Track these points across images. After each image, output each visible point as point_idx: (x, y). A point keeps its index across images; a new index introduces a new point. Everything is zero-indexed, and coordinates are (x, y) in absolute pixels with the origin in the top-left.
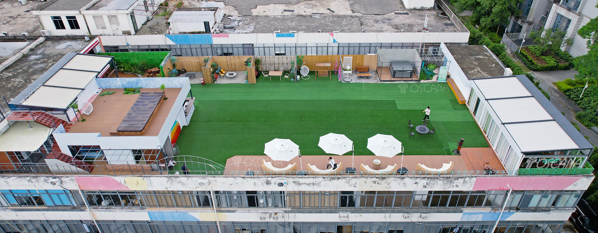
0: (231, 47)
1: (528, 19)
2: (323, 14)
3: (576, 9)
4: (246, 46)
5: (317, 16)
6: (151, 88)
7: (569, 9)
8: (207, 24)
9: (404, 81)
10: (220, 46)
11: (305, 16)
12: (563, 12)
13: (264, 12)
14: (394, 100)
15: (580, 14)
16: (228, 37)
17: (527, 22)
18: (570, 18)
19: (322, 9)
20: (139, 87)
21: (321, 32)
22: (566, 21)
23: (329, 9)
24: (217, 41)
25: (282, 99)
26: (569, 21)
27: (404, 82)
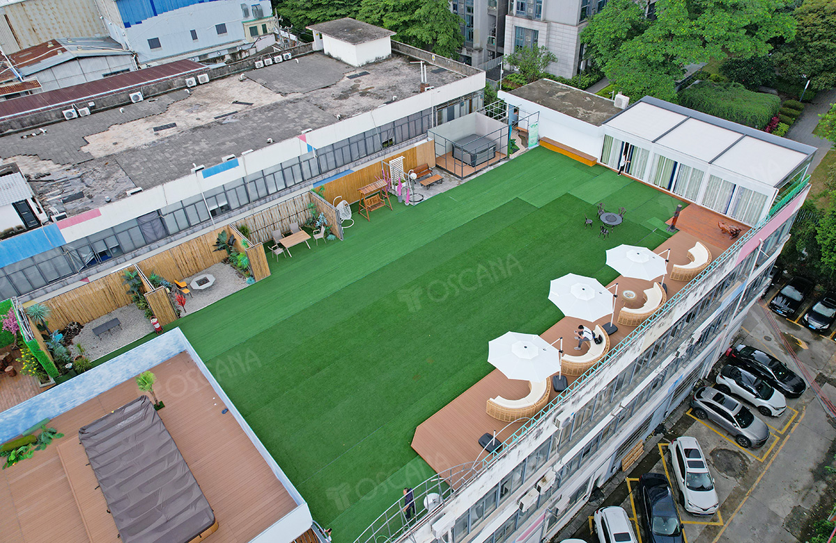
0: (112, 233)
1: (474, 46)
2: (236, 112)
3: (539, 16)
4: (144, 220)
5: (229, 119)
6: (80, 403)
7: (529, 18)
8: (21, 207)
9: (491, 165)
10: (86, 242)
11: (209, 127)
12: (523, 23)
13: (115, 144)
14: (514, 197)
15: (545, 21)
16: (100, 214)
17: (476, 50)
18: (535, 28)
19: (224, 106)
20: (39, 420)
21: (272, 141)
22: (531, 34)
23: (236, 102)
24: (72, 233)
25: (358, 278)
26: (536, 32)
27: (492, 168)
